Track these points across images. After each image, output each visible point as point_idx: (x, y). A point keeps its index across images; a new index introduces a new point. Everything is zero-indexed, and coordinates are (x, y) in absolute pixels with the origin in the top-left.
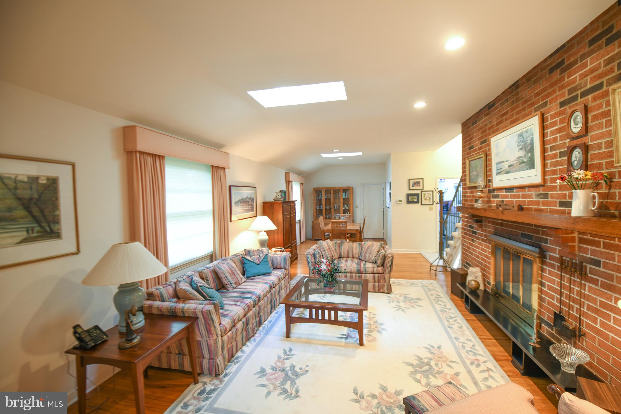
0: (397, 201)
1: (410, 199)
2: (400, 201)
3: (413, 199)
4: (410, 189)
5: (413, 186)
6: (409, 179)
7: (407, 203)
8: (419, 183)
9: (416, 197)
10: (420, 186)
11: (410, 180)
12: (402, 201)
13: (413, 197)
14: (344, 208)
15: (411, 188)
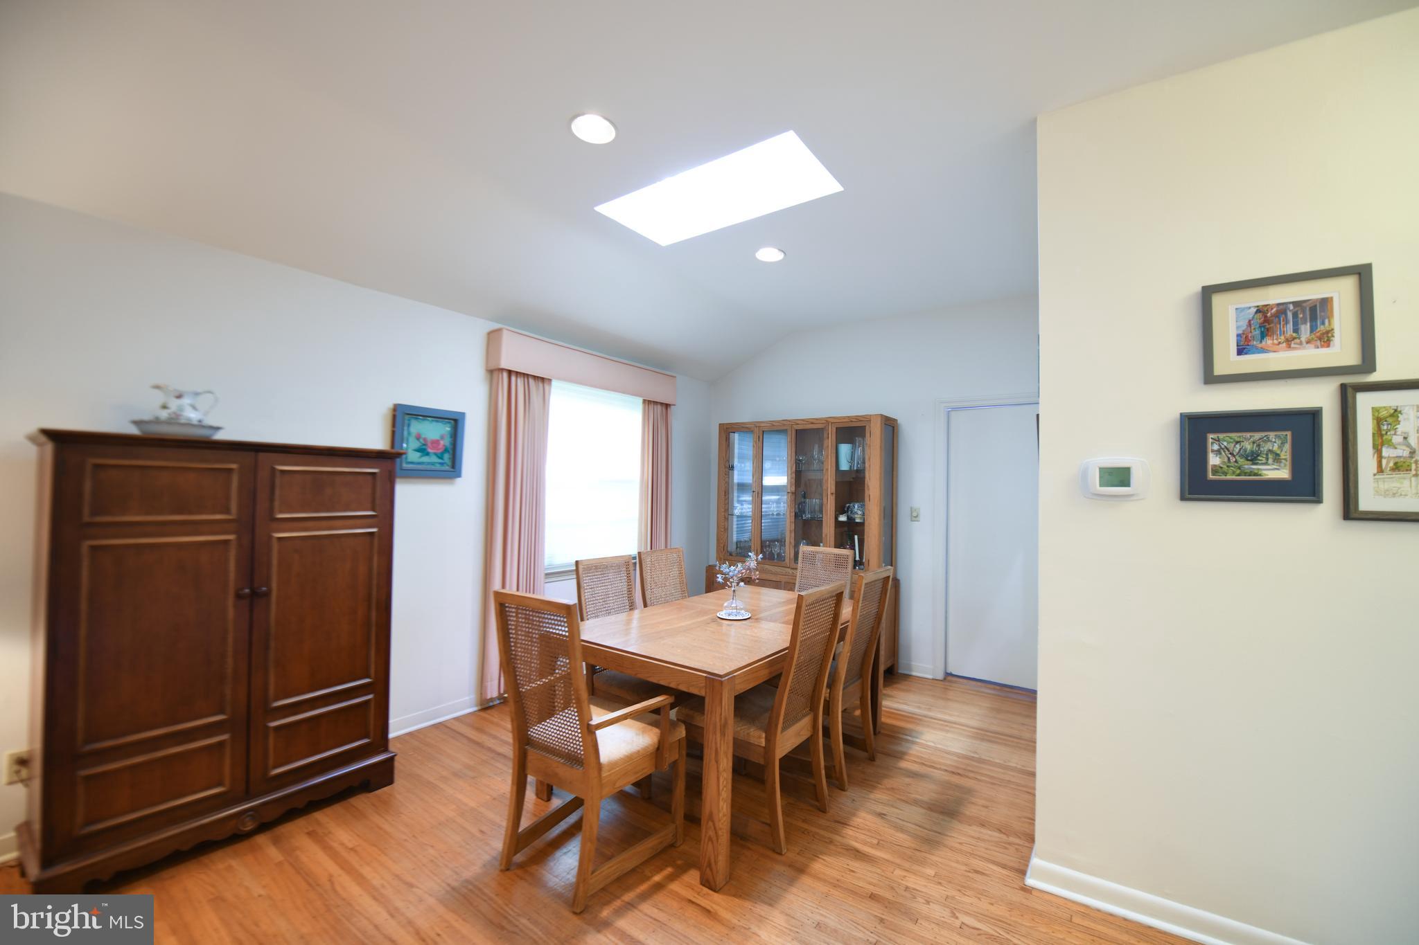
0: (1084, 474)
1: (1214, 460)
2: (1119, 477)
3: (1253, 457)
4: (1219, 370)
5: (1240, 352)
6: (1208, 292)
7: (1183, 498)
8: (1317, 312)
9: (1280, 443)
10: (1325, 339)
11: (1218, 300)
12: (1135, 477)
13: (1248, 441)
14: (843, 518)
15: (1227, 360)
